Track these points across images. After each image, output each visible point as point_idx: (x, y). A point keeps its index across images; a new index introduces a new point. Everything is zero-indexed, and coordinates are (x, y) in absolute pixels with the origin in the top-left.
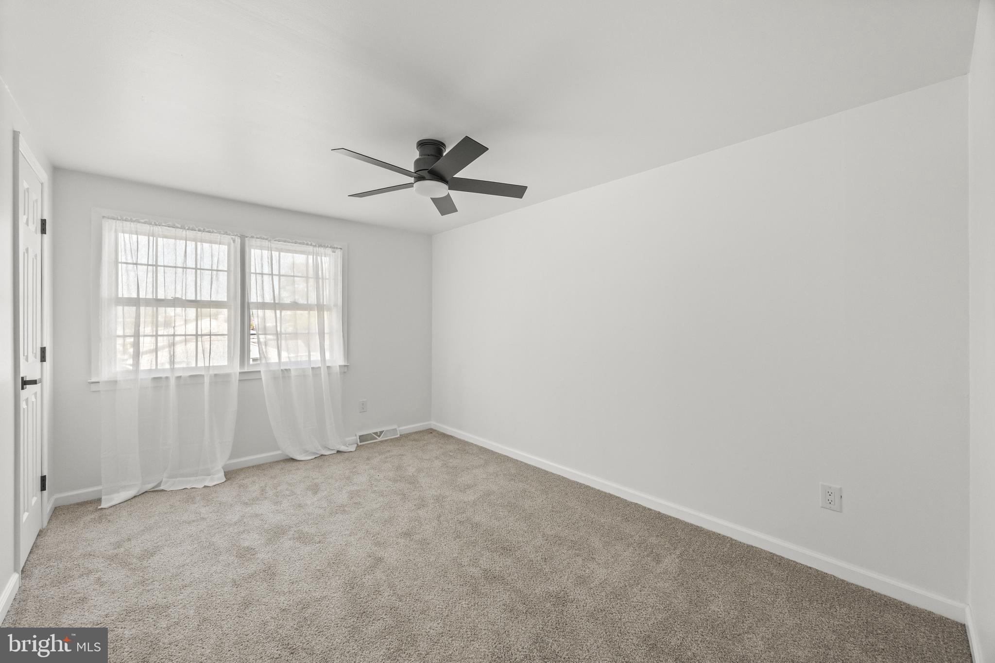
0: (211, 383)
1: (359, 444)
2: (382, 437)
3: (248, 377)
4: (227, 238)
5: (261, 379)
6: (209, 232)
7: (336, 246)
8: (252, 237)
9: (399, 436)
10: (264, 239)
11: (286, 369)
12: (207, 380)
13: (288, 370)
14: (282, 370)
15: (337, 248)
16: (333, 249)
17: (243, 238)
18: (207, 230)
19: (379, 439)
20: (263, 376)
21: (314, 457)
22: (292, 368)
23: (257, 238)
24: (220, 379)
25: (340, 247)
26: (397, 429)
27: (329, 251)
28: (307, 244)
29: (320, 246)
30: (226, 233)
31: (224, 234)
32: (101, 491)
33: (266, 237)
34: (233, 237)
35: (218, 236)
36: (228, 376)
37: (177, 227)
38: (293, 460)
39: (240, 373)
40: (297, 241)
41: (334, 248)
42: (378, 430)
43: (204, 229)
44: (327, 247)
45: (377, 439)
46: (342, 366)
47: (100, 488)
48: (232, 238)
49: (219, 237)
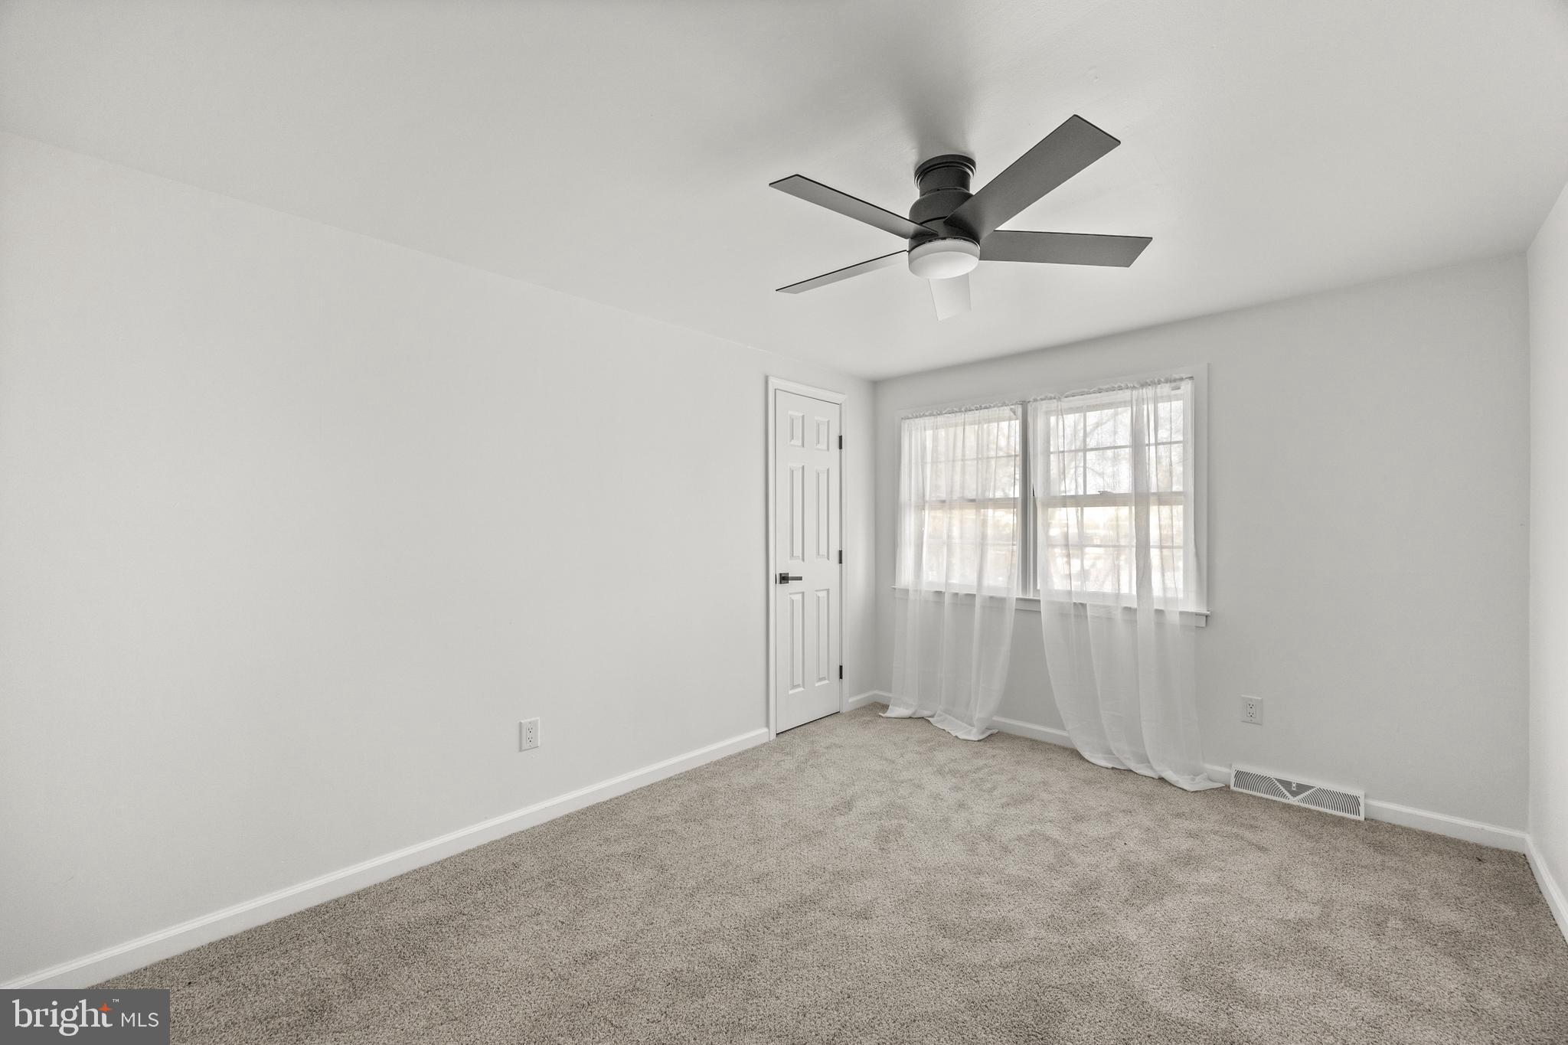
0: (983, 607)
1: (1232, 787)
2: (1303, 800)
3: (1029, 607)
4: (1006, 411)
5: (1040, 612)
6: (986, 408)
7: (1177, 376)
8: (1035, 400)
9: (1362, 818)
10: (1051, 398)
11: (1081, 604)
12: (978, 602)
13: (1083, 605)
14: (1075, 603)
15: (1181, 379)
16: (1173, 384)
17: (1024, 404)
18: (983, 406)
19: (1294, 801)
20: (1043, 607)
21: (1110, 765)
22: (1088, 602)
23: (1042, 400)
24: (996, 603)
25: (1190, 376)
26: (1362, 801)
27: (1165, 389)
28: (1120, 388)
29: (1144, 385)
30: (1004, 404)
31: (1002, 406)
32: (890, 698)
33: (1053, 395)
34: (1012, 407)
35: (996, 411)
36: (1001, 601)
37: (956, 412)
38: (1076, 754)
39: (1017, 599)
40: (1101, 387)
41: (1175, 380)
42: (1295, 779)
43: (981, 406)
44: (1159, 382)
45: (1285, 796)
46: (1192, 613)
47: (890, 695)
48: (1011, 409)
49: (998, 412)
